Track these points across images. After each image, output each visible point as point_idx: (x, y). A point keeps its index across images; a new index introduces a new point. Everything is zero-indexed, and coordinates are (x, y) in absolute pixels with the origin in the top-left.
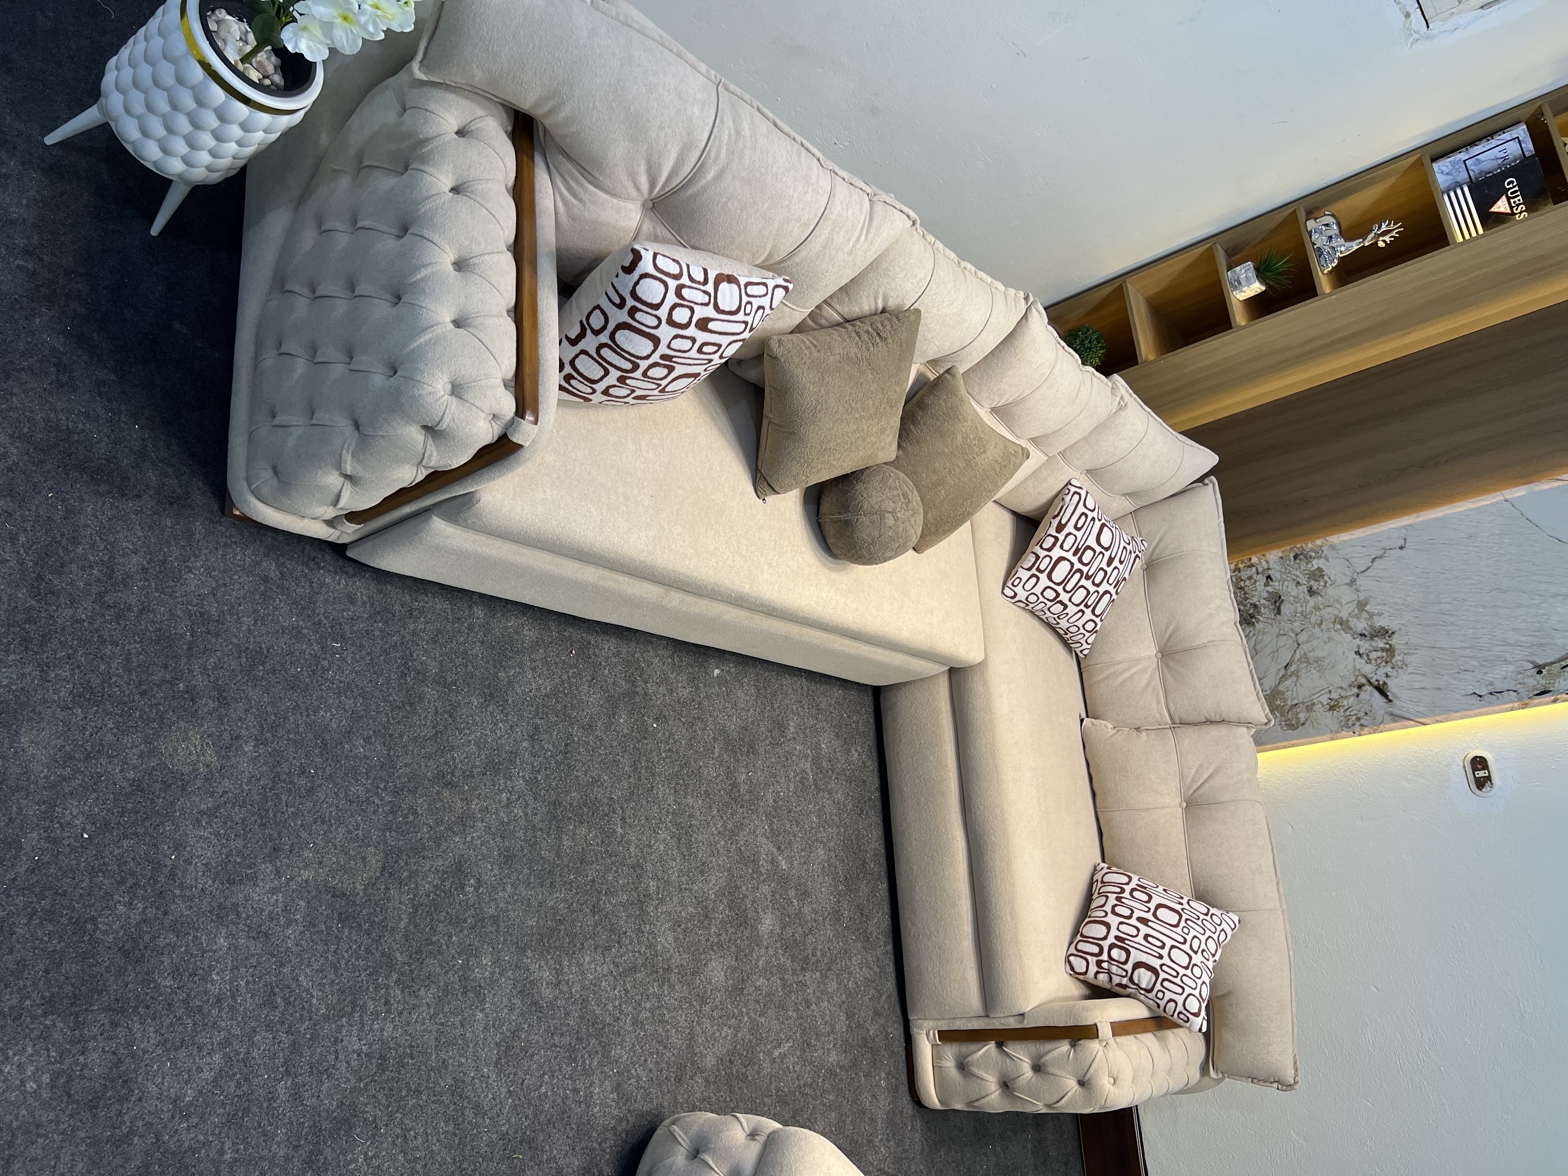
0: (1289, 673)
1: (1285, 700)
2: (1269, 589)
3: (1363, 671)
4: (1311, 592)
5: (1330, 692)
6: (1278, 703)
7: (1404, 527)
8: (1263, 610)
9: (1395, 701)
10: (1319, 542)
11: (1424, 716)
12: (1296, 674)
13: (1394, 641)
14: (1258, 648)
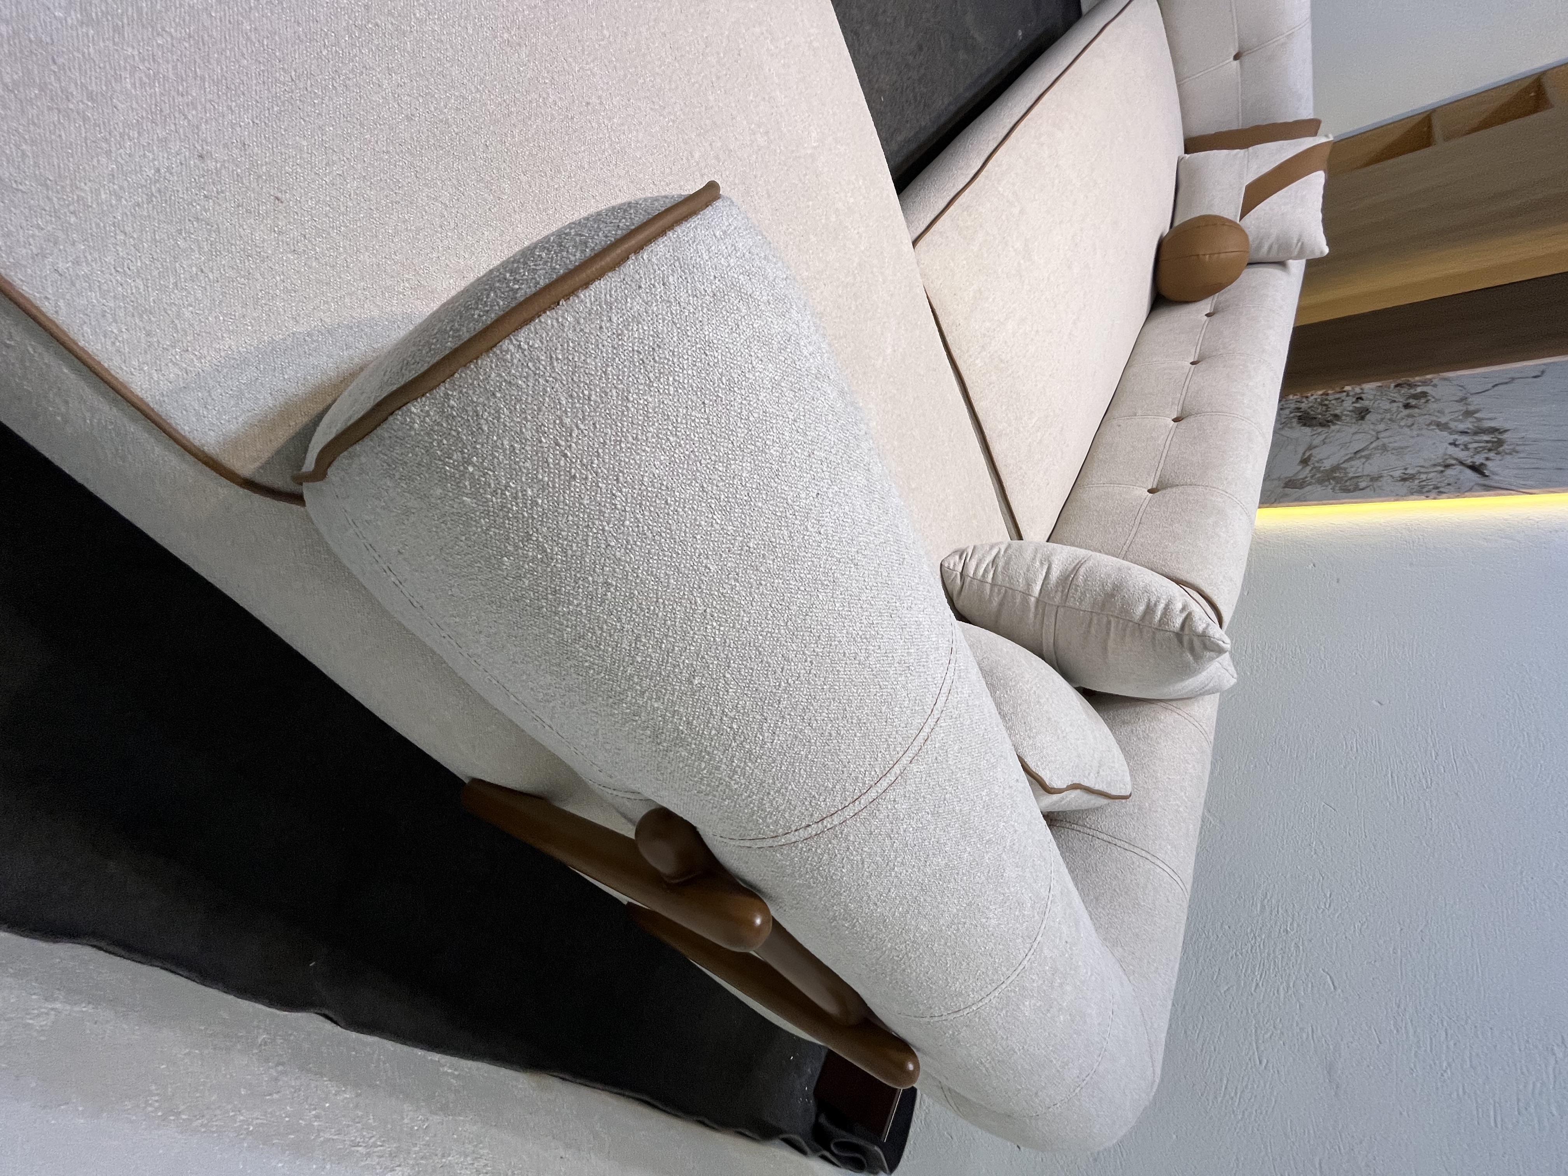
0: (1358, 456)
1: (1346, 473)
2: (1357, 405)
3: (1455, 456)
4: (1407, 406)
5: (1406, 469)
6: (1337, 475)
7: (1544, 364)
8: (1344, 418)
9: (1493, 477)
10: (1429, 377)
11: (1531, 487)
12: (1367, 458)
13: (1505, 436)
14: (1327, 441)
